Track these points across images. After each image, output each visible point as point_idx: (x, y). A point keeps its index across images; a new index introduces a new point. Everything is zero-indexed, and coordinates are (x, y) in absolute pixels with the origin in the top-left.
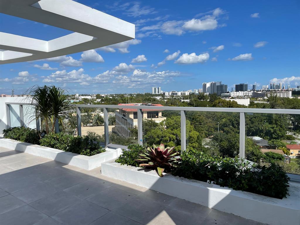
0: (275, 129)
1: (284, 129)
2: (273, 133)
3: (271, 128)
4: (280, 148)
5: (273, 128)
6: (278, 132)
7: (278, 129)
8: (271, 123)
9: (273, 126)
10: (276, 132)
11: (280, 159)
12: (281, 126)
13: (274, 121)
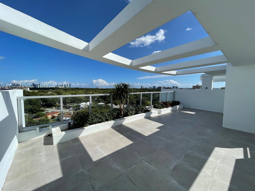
0: (35, 107)
1: (39, 107)
2: (34, 110)
3: (32, 107)
4: (43, 116)
5: (33, 107)
6: (37, 109)
7: (37, 107)
8: (32, 105)
9: (34, 106)
10: (35, 109)
11: (48, 121)
12: (38, 106)
13: (34, 103)
